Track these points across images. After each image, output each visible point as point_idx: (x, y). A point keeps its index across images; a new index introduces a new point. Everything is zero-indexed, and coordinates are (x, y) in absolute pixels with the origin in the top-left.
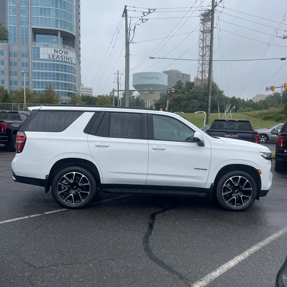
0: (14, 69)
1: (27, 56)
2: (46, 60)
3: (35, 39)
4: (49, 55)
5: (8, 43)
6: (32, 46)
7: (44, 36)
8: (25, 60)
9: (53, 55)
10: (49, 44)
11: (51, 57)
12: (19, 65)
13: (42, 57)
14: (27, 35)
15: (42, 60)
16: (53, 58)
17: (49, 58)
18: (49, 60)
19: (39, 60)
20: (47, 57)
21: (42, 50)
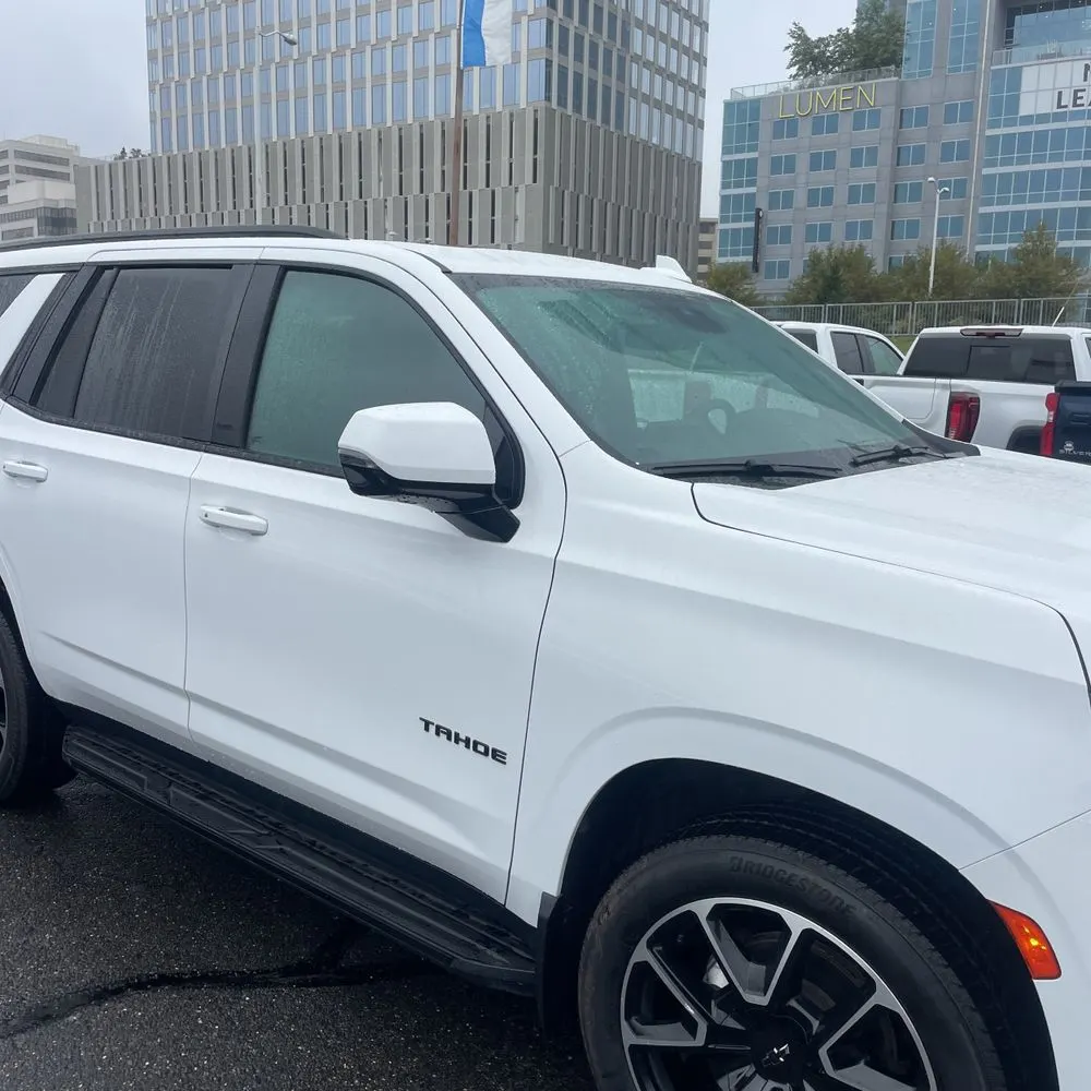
0: (912, 173)
1: (968, 113)
2: (1043, 118)
3: (1010, 35)
4: (1060, 93)
5: (898, 74)
6: (992, 68)
7: (1047, 15)
8: (955, 132)
9: (1076, 92)
10: (1066, 46)
11: (1067, 99)
12: (933, 153)
13: (1026, 107)
14: (978, 27)
15: (1028, 120)
16: (1075, 105)
17: (1059, 106)
18: (1057, 117)
19: (1011, 123)
20: (1047, 105)
21: (1029, 77)
